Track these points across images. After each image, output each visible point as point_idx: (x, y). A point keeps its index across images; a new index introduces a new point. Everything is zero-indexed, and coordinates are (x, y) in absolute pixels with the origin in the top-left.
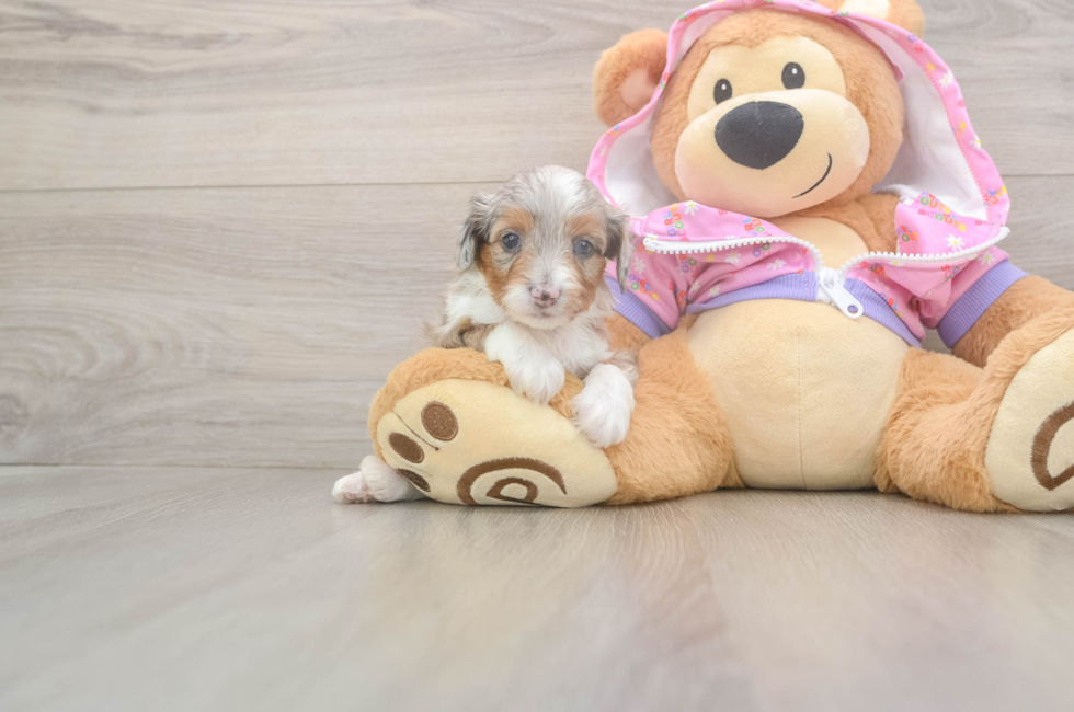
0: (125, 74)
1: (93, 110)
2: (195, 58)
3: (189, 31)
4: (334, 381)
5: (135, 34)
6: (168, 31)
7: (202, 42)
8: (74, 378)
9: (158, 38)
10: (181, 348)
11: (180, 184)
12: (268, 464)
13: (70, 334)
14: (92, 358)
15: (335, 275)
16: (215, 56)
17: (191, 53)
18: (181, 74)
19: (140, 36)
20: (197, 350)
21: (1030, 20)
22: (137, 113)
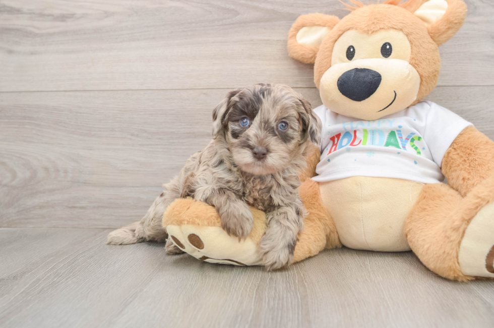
0: (25, 34)
1: (10, 52)
2: (61, 26)
3: (57, 12)
4: (133, 187)
5: (30, 13)
6: (46, 12)
7: (63, 18)
8: (6, 185)
9: (42, 15)
10: (58, 171)
11: (55, 90)
12: (102, 227)
13: (3, 164)
14: (14, 176)
15: (132, 135)
16: (70, 25)
17: (58, 24)
18: (53, 34)
19: (32, 14)
20: (66, 172)
21: (476, 8)
22: (32, 53)
